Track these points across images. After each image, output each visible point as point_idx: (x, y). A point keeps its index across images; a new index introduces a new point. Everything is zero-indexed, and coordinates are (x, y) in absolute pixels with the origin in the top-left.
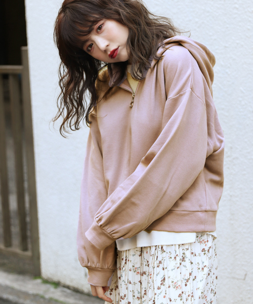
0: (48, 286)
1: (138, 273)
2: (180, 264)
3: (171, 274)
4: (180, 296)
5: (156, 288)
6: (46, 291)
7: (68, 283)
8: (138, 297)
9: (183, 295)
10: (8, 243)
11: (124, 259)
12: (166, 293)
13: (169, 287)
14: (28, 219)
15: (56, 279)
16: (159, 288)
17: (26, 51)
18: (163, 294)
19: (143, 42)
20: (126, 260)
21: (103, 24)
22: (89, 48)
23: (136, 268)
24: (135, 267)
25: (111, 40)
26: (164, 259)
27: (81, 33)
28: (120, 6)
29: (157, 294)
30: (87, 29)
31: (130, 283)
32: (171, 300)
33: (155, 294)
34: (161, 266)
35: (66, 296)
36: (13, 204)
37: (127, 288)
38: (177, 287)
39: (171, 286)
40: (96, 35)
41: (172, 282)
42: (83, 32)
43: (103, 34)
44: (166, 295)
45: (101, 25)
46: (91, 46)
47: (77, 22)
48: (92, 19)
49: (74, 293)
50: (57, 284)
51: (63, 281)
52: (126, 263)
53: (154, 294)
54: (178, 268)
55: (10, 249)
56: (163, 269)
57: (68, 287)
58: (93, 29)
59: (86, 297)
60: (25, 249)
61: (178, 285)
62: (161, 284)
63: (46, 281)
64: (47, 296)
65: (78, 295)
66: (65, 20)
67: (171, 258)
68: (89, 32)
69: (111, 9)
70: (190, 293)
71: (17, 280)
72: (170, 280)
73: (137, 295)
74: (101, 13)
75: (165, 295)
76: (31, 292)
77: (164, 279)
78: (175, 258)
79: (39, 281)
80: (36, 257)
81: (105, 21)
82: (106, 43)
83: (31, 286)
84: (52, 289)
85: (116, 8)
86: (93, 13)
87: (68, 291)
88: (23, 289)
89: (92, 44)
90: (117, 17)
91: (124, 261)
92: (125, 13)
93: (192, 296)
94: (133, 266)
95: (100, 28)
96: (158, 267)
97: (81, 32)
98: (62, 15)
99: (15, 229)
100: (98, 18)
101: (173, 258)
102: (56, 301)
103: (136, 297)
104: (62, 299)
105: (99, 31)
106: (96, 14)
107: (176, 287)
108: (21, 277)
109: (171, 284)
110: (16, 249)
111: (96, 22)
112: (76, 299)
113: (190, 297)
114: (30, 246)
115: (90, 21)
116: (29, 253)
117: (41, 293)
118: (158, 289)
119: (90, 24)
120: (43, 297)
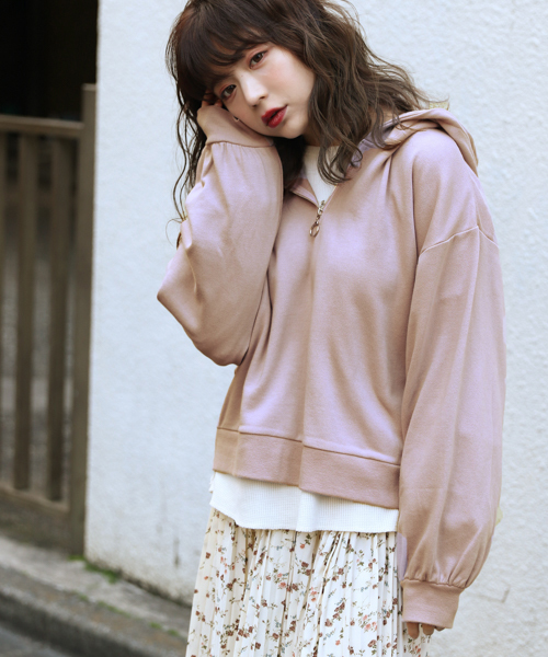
0: (97, 577)
1: (283, 584)
2: (380, 579)
3: (359, 597)
4: (372, 644)
5: (322, 622)
6: (92, 588)
7: (139, 574)
8: (274, 635)
9: (379, 644)
10: (22, 481)
11: (259, 554)
12: (342, 637)
13: (352, 623)
14: (67, 432)
15: (113, 564)
16: (328, 624)
17: (94, 94)
18: (336, 637)
19: (346, 107)
20: (262, 555)
21: (265, 52)
22: (226, 94)
23: (280, 575)
24: (279, 572)
25: (273, 87)
26: (349, 565)
27: (217, 59)
28: (310, 25)
29: (324, 636)
30: (231, 53)
31: (265, 605)
32: (352, 652)
33: (320, 635)
34: (341, 579)
35: (133, 601)
36: (40, 399)
37: (258, 615)
38: (368, 626)
39: (357, 623)
40: (246, 69)
41: (360, 614)
42: (221, 58)
43: (261, 73)
44: (341, 640)
45: (260, 53)
46: (231, 89)
47: (214, 34)
48: (245, 36)
49: (150, 597)
50: (116, 575)
51: (128, 569)
52: (260, 562)
53: (316, 634)
54: (375, 586)
55: (25, 495)
56: (344, 586)
57: (138, 583)
58: (242, 57)
59: (174, 607)
60: (56, 496)
61: (370, 622)
62: (335, 616)
63: (94, 567)
64: (94, 598)
65: (158, 602)
66: (193, 25)
67: (362, 564)
68: (234, 60)
69: (289, 27)
70: (390, 641)
71: (34, 559)
72: (357, 610)
73: (274, 629)
74: (267, 30)
75: (339, 638)
76: (61, 586)
77: (343, 606)
78: (370, 565)
79: (79, 564)
80: (78, 515)
81: (271, 47)
82: (261, 91)
83: (62, 575)
84: (104, 583)
85: (301, 28)
86: (252, 26)
87: (138, 591)
88: (46, 578)
89: (235, 86)
90: (297, 46)
91: (258, 557)
92: (315, 41)
93: (395, 647)
94: (276, 571)
95: (257, 58)
96: (334, 579)
97: (216, 56)
98: (190, 12)
99: (39, 452)
100: (258, 38)
101: (366, 565)
102: (112, 610)
103: (271, 633)
104: (124, 606)
105: (254, 63)
106: (256, 28)
107: (366, 626)
108: (42, 554)
109: (357, 618)
110: (37, 495)
111: (253, 43)
112: (152, 609)
113: (391, 648)
114: (65, 489)
115: (241, 40)
116: (63, 506)
117: (81, 589)
118: (326, 624)
119: (239, 44)
120: (84, 599)
